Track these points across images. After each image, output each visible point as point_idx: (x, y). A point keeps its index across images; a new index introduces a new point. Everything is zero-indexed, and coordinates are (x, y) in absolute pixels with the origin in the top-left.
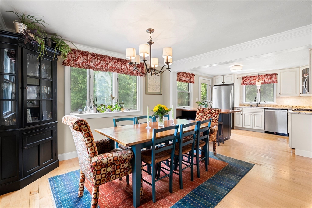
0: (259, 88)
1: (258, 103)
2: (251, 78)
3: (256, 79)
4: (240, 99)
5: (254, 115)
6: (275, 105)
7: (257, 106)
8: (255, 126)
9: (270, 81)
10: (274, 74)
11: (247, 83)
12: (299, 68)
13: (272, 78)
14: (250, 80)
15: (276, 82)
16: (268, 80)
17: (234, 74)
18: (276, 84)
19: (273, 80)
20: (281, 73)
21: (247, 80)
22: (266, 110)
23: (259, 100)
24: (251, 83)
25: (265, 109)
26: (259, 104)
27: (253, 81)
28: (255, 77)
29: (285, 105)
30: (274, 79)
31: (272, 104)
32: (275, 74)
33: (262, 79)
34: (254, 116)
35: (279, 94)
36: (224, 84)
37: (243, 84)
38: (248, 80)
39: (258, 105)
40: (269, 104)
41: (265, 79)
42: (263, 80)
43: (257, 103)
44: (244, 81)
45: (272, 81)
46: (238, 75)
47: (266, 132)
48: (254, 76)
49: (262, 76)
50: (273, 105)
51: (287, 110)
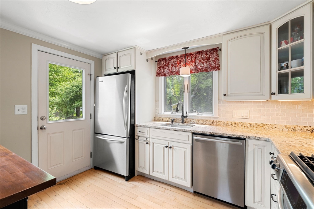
0: (186, 83)
1: (185, 114)
2: (172, 61)
3: (180, 62)
4: (156, 106)
5: (171, 147)
6: (215, 120)
7: (183, 122)
8: (174, 177)
9: (206, 65)
10: (213, 49)
11: (166, 71)
12: (268, 27)
13: (209, 58)
14: (170, 66)
15: (218, 68)
16: (203, 63)
17: (135, 49)
18: (217, 71)
19: (212, 63)
20: (228, 41)
21: (166, 65)
22: (195, 137)
23: (187, 109)
24: (171, 72)
25: (194, 133)
26: (187, 116)
27: (175, 67)
28: (180, 59)
29: (236, 121)
30: (214, 61)
31: (210, 118)
32: (216, 49)
33: (192, 61)
34: (171, 150)
35: (225, 95)
36: (120, 71)
37: (159, 74)
38: (168, 64)
39: (185, 120)
40: (204, 117)
41: (198, 62)
42: (194, 64)
43: (183, 115)
44: (161, 67)
45: (210, 65)
46: (148, 52)
47: (196, 193)
48: (177, 56)
49: (191, 54)
50: (212, 120)
51: (244, 139)
